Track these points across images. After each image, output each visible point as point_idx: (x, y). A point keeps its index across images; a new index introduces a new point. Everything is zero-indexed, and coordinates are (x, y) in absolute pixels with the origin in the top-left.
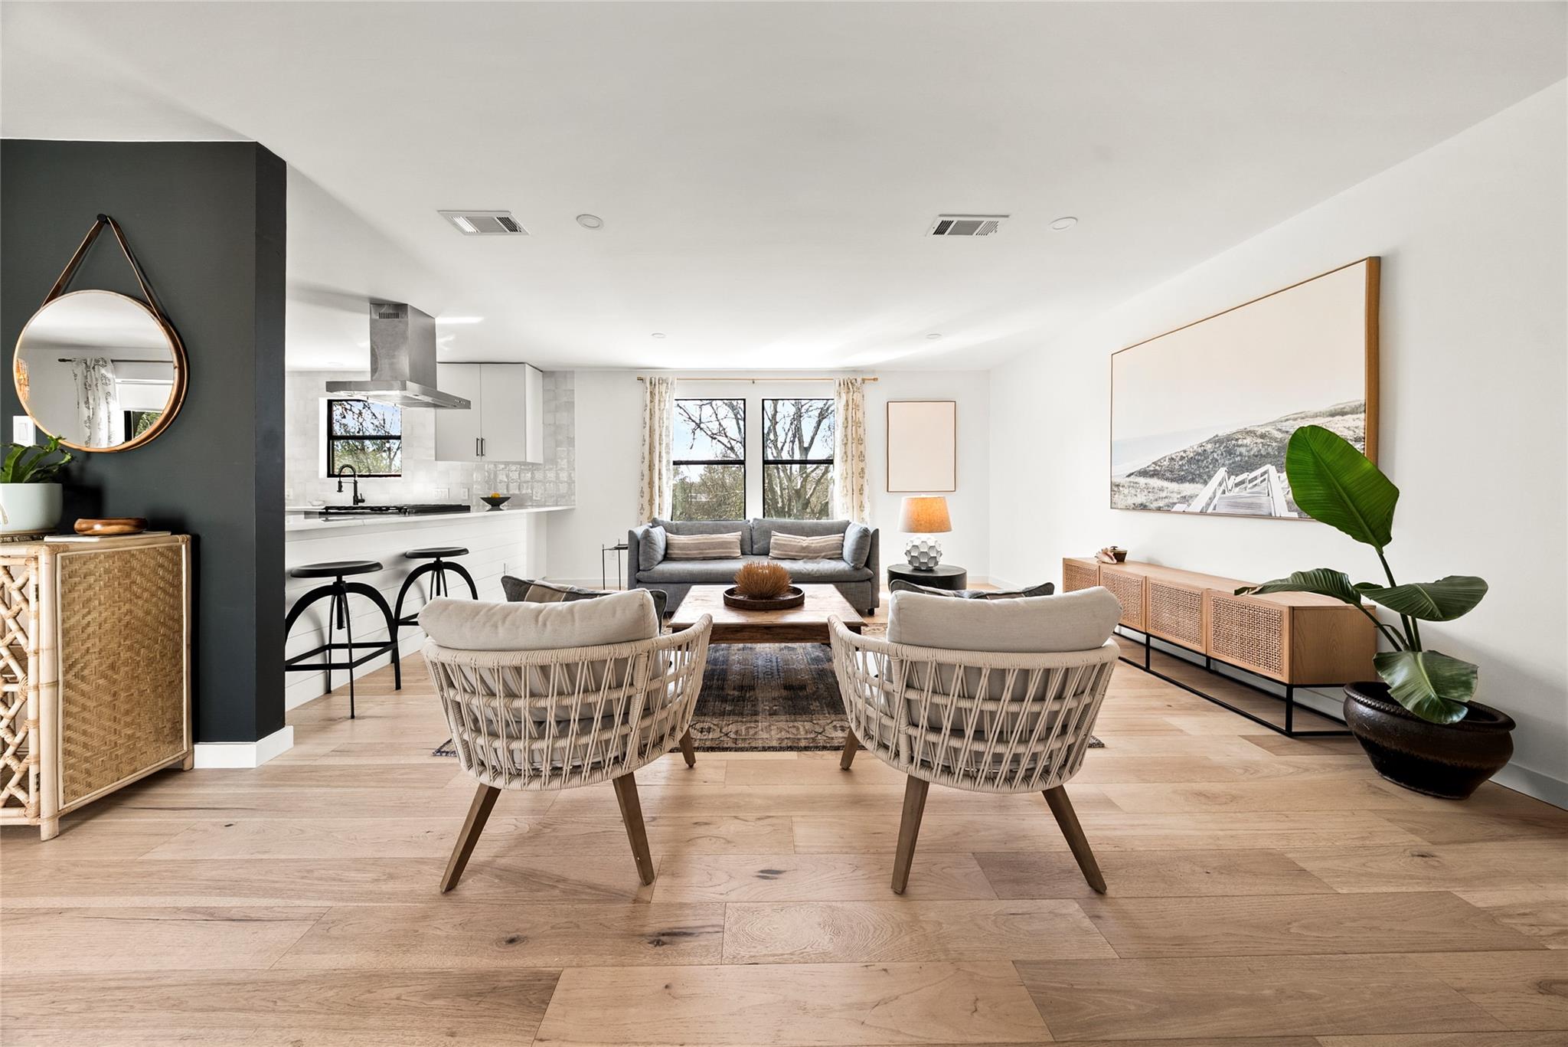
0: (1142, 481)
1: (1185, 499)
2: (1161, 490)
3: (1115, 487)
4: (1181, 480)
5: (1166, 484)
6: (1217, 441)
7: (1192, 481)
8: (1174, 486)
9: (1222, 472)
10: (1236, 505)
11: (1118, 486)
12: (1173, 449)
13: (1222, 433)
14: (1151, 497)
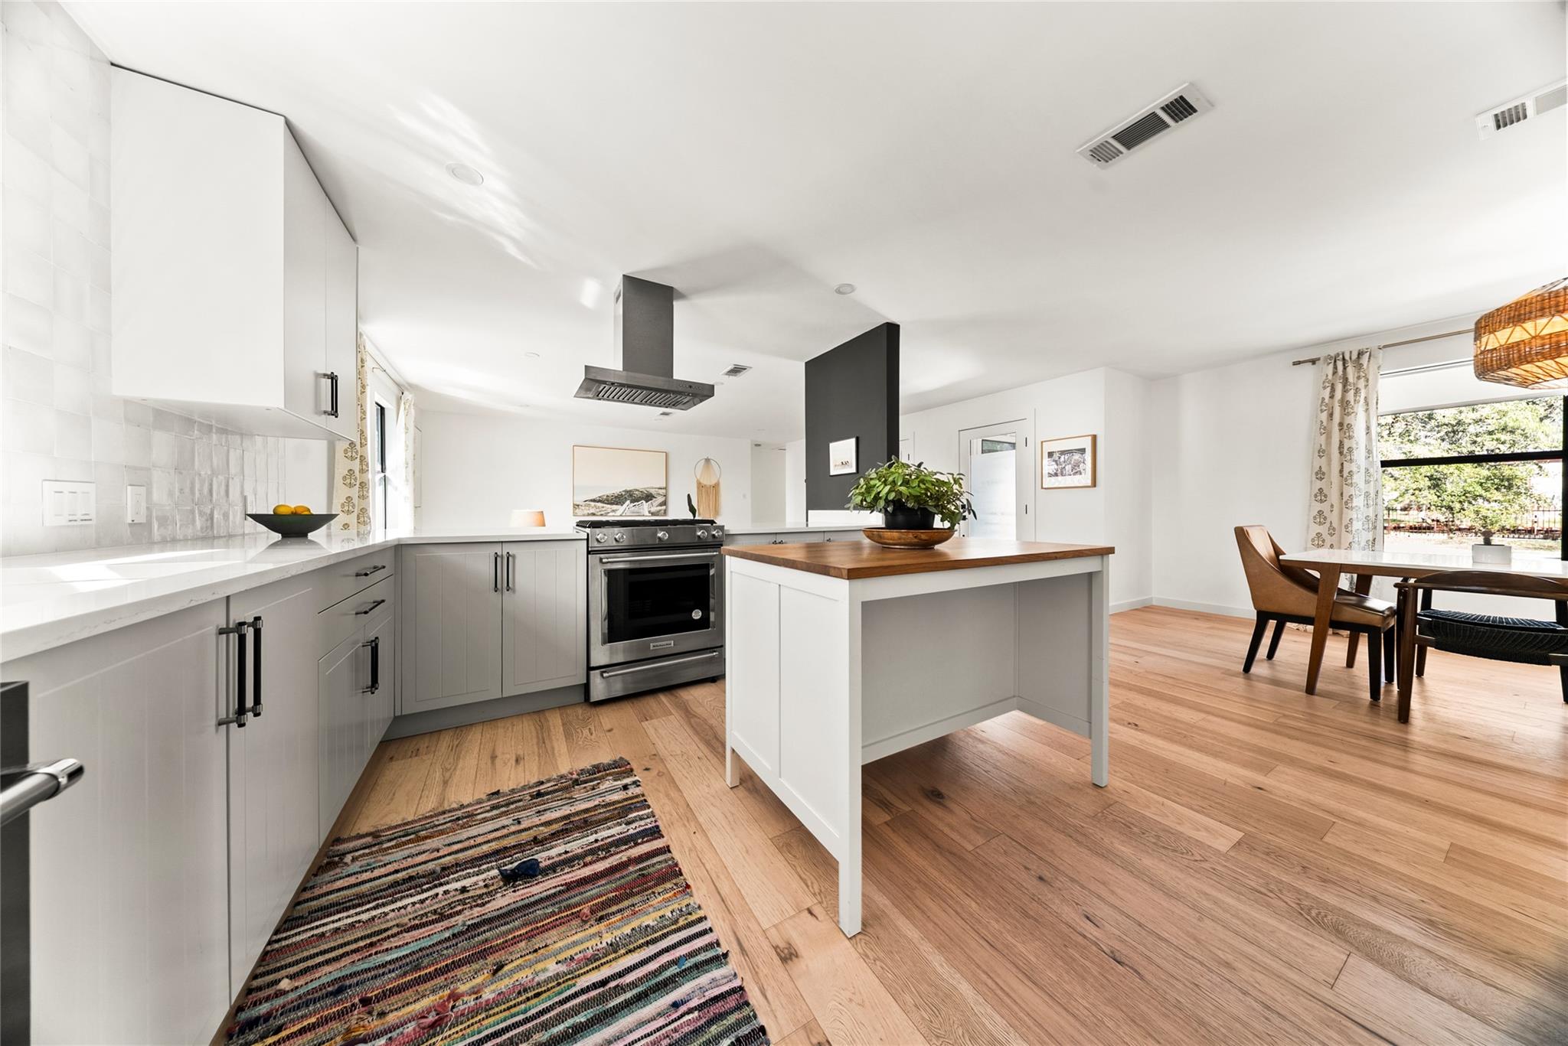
0: (593, 504)
1: (613, 511)
2: (603, 507)
3: (576, 506)
4: (612, 504)
5: (605, 505)
6: (626, 491)
7: (617, 504)
8: (609, 506)
9: (628, 502)
10: (633, 513)
11: (578, 506)
12: (609, 492)
13: (628, 489)
14: (598, 510)
